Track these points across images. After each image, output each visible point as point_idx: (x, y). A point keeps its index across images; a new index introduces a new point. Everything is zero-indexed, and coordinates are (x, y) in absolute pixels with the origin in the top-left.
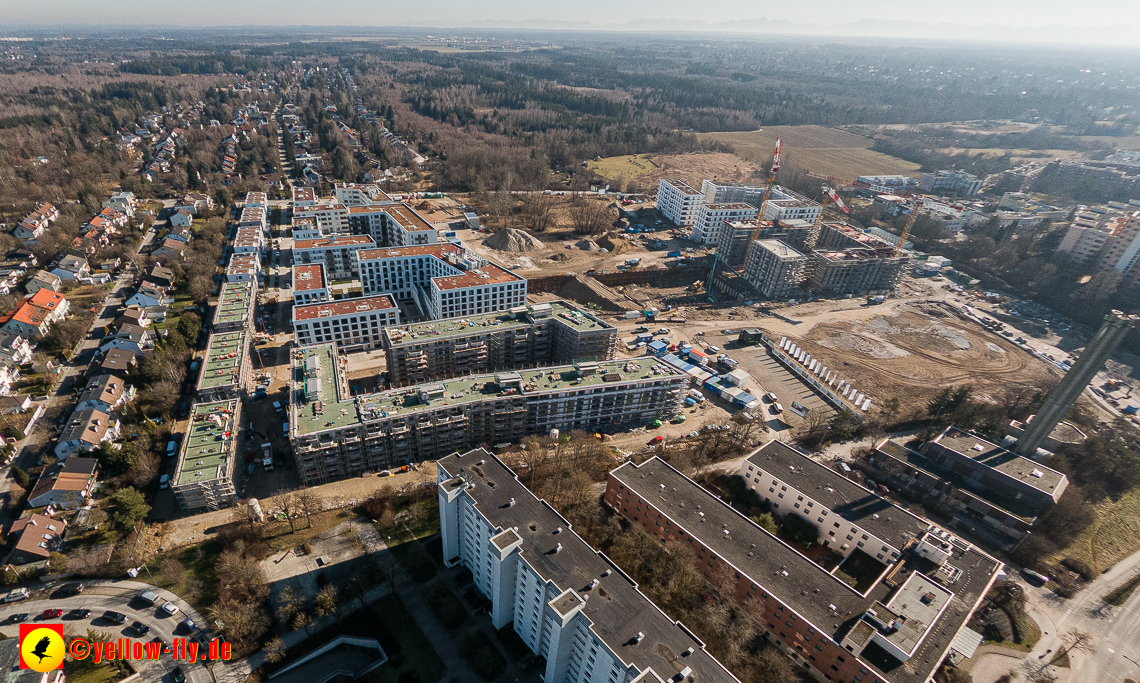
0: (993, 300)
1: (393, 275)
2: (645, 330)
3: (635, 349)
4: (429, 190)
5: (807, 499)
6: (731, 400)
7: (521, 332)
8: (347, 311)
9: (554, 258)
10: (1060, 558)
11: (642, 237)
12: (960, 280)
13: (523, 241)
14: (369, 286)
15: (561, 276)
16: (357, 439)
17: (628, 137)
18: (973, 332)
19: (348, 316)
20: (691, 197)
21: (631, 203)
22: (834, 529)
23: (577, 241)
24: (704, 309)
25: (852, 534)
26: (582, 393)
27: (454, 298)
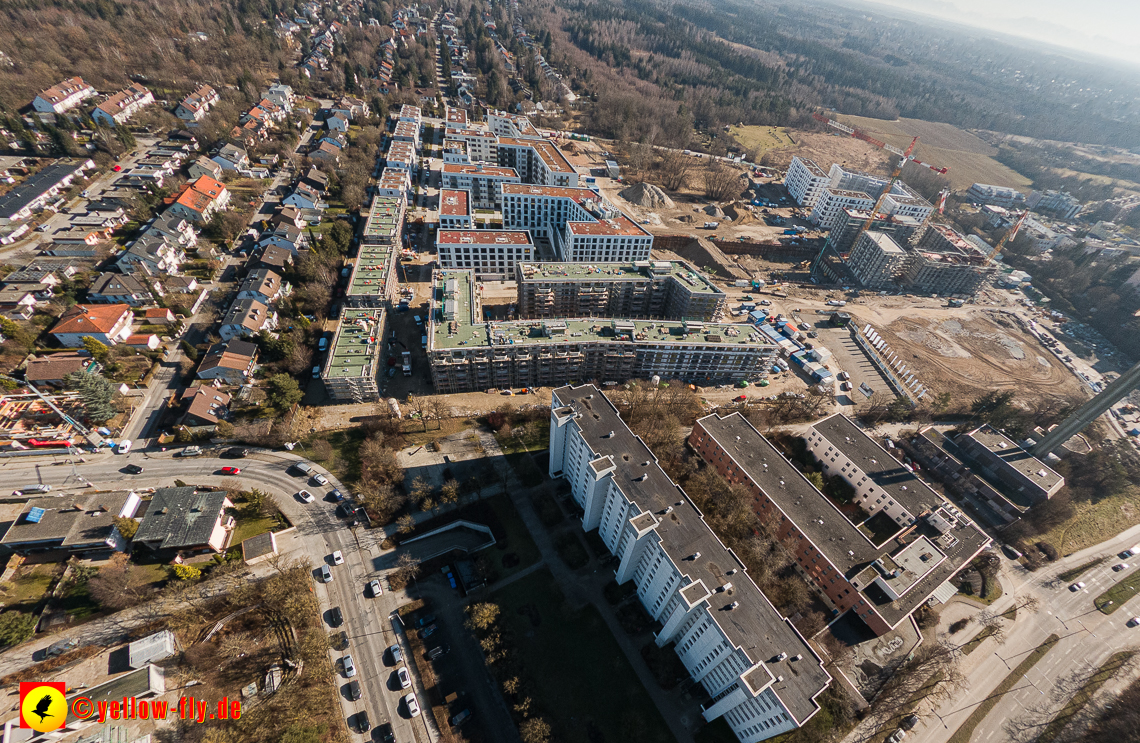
0: (1056, 319)
1: (533, 212)
2: (750, 299)
3: (737, 315)
4: (577, 131)
5: (853, 465)
6: (810, 373)
7: (641, 284)
8: (488, 241)
9: (682, 219)
10: (1036, 541)
11: (765, 211)
12: (1034, 297)
13: (656, 197)
14: (510, 219)
15: (685, 238)
16: (485, 360)
17: (773, 106)
18: (1030, 345)
19: (488, 246)
20: (818, 179)
21: (761, 176)
22: (868, 493)
23: (705, 206)
24: (805, 288)
25: (881, 499)
26: (685, 348)
27: (585, 244)
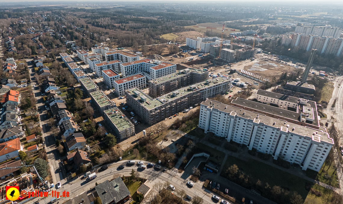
0: (275, 56)
5: (273, 99)
6: (239, 85)
9: (170, 61)
10: (321, 101)
11: (189, 53)
12: (266, 53)
13: (159, 57)
18: (276, 63)
19: (132, 81)
21: (179, 45)
22: (282, 104)
23: (172, 56)
24: (217, 67)
25: (286, 104)
26: (211, 87)
